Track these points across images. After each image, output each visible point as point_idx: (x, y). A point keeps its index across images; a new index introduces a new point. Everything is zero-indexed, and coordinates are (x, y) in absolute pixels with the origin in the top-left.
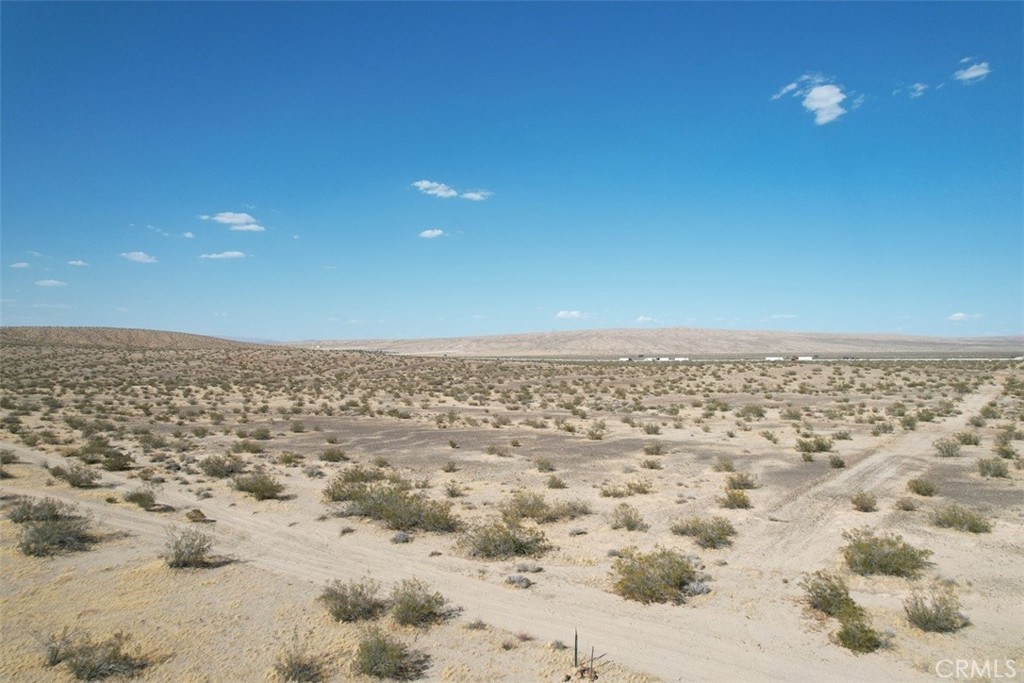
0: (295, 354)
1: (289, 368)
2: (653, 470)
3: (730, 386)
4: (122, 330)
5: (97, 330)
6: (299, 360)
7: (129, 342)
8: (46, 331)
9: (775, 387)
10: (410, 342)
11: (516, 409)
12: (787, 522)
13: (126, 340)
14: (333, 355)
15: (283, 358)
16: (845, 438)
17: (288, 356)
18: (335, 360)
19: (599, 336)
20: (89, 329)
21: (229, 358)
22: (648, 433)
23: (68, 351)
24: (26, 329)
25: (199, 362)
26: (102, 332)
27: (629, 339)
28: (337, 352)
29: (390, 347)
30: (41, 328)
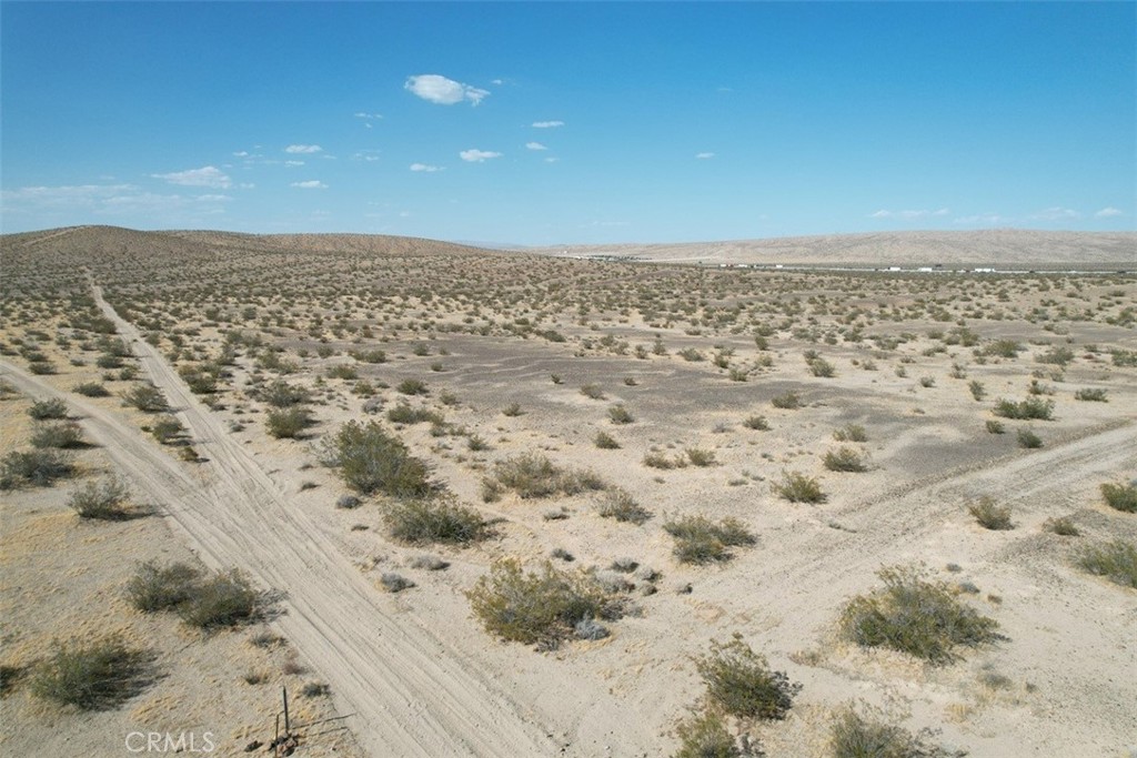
0: (519, 261)
1: (508, 277)
2: (757, 431)
3: (1014, 310)
4: (364, 236)
5: (342, 237)
6: (523, 268)
7: (370, 248)
8: (298, 238)
9: (1083, 312)
10: (666, 247)
11: (698, 333)
12: (855, 532)
13: (368, 246)
14: (560, 262)
15: (505, 266)
16: (1096, 399)
17: (512, 264)
18: (560, 268)
19: (894, 239)
20: (335, 236)
21: (452, 266)
22: (817, 375)
23: (308, 259)
24: (281, 237)
25: (419, 271)
26: (345, 238)
27: (934, 243)
28: (564, 259)
29: (643, 253)
30: (293, 236)
